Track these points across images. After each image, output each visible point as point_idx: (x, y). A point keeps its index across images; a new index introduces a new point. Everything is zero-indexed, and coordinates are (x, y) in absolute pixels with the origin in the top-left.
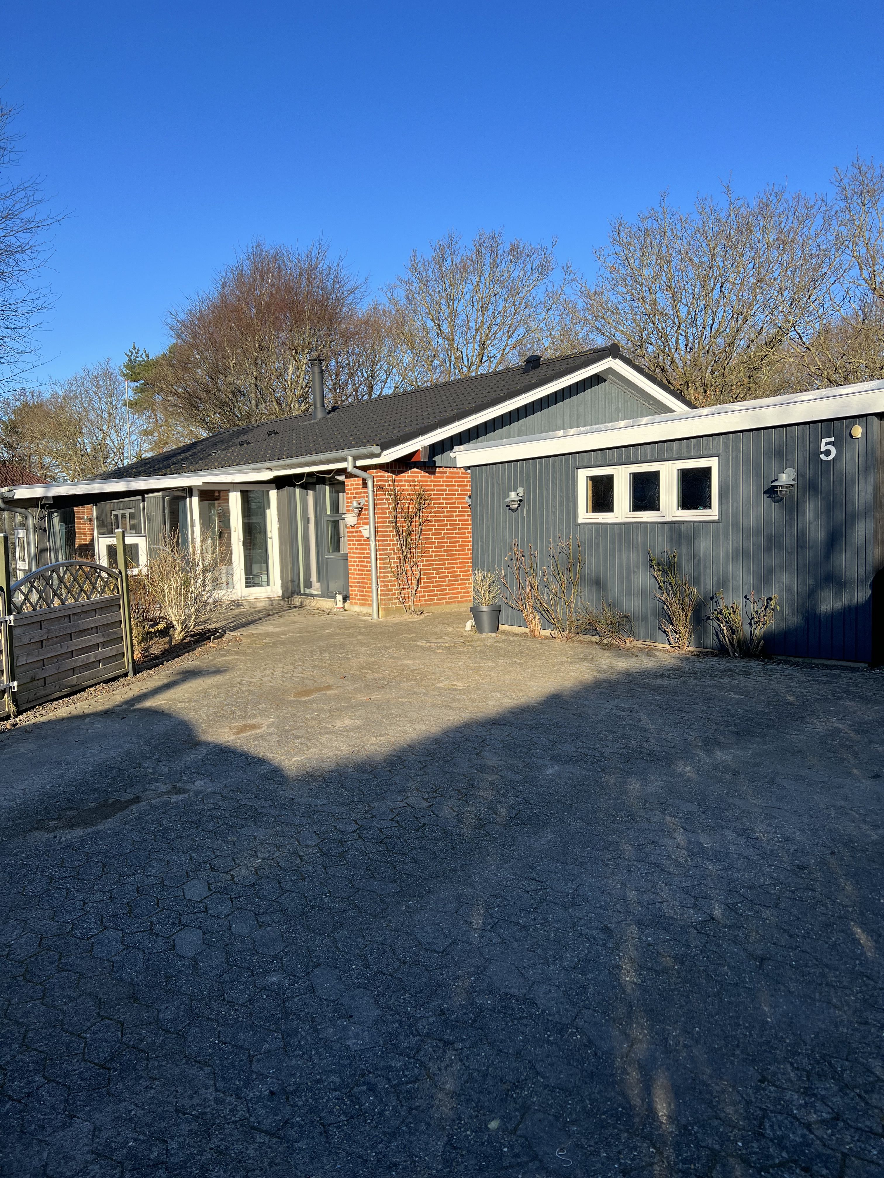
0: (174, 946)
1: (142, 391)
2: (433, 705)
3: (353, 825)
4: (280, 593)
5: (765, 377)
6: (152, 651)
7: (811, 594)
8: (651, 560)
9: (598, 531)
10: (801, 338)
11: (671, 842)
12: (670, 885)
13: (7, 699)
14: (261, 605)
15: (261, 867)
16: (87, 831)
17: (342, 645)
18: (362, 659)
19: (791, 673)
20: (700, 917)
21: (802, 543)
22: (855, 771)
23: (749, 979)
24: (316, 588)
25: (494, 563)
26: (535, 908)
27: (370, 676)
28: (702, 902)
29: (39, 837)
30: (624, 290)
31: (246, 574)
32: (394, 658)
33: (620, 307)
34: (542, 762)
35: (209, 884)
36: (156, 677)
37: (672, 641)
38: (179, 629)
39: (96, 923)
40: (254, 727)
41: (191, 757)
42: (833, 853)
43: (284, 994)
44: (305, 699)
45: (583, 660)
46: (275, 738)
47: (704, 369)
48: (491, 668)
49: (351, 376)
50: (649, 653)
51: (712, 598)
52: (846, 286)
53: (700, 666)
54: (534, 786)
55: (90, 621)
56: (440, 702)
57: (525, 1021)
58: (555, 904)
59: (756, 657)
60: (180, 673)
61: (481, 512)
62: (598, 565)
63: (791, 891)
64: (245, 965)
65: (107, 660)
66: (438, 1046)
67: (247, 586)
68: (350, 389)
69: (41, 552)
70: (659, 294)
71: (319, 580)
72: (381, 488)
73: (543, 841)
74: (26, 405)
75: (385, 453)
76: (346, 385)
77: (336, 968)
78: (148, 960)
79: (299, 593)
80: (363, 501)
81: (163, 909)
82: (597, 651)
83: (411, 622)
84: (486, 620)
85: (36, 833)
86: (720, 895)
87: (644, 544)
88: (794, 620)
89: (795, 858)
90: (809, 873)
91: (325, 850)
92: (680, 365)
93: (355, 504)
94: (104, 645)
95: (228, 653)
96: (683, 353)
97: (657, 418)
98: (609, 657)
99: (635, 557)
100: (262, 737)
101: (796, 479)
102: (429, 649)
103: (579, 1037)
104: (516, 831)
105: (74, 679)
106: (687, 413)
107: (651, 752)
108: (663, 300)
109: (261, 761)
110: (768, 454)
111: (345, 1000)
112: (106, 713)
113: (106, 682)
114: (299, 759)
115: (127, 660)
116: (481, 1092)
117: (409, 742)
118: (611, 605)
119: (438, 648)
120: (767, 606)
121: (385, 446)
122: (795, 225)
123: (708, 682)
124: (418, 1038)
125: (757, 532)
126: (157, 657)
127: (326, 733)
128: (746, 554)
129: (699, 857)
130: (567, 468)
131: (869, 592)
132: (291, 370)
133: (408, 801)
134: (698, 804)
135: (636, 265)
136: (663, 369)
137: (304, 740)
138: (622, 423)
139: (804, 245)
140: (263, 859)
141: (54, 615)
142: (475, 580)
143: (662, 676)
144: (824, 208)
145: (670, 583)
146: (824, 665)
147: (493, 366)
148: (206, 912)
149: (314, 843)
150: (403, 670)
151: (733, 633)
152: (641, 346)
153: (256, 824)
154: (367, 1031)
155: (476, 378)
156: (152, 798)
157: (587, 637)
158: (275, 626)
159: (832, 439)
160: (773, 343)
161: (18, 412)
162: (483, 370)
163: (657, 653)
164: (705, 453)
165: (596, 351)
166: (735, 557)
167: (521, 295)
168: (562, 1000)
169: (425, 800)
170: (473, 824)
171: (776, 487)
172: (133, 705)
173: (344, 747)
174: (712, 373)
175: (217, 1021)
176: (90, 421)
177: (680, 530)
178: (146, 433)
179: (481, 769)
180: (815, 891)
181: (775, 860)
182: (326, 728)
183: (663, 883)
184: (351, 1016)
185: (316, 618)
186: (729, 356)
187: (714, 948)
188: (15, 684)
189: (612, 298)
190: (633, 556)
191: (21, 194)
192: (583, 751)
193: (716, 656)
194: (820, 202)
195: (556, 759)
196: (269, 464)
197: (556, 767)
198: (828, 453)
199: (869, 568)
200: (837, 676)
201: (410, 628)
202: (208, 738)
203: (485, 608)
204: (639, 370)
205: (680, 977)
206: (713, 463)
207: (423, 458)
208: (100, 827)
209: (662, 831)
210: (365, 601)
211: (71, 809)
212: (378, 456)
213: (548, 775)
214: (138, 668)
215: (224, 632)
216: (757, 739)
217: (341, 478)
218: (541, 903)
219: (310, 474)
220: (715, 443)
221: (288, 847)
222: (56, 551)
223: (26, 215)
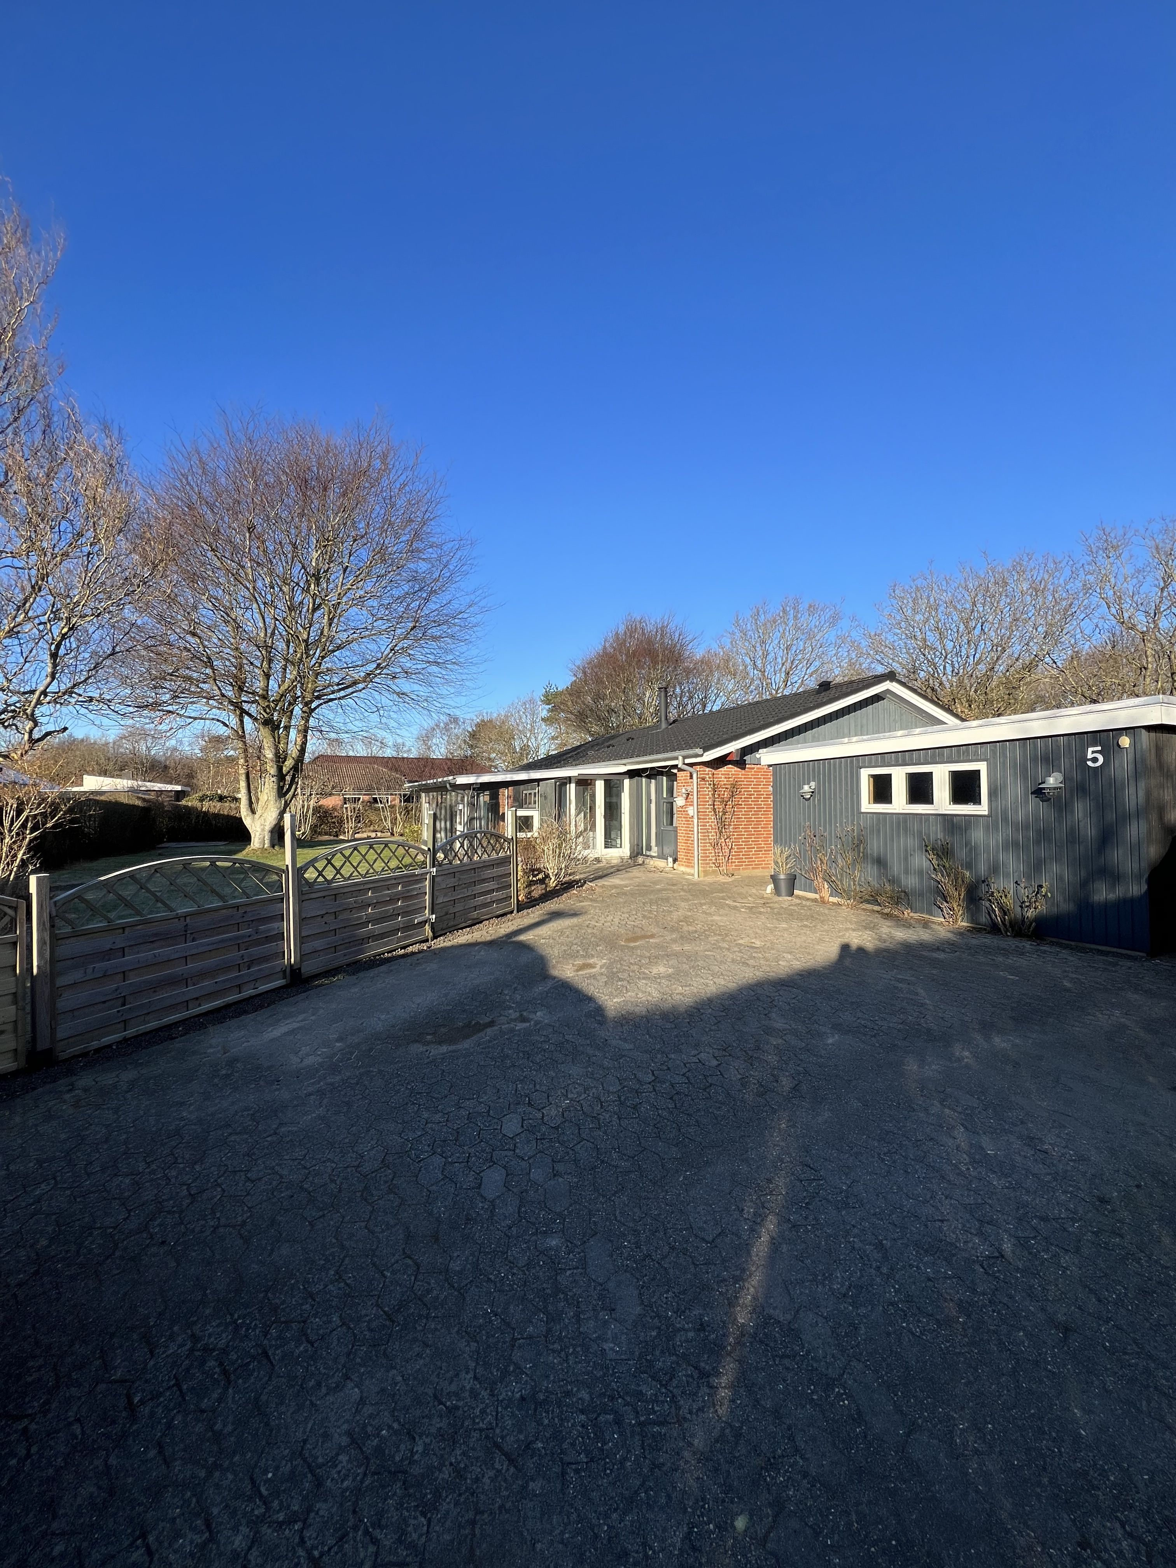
0: (480, 1184)
1: (552, 711)
2: (733, 961)
3: (650, 1075)
4: (629, 854)
5: (1022, 694)
6: (533, 894)
7: (1084, 884)
8: (926, 846)
9: (879, 820)
10: (1055, 663)
11: (950, 1142)
12: (951, 1198)
13: (427, 927)
14: (615, 862)
15: (567, 1109)
16: (451, 1048)
17: (667, 900)
18: (681, 913)
19: (1065, 956)
20: (987, 1250)
21: (1073, 837)
22: (1151, 1079)
23: (1052, 1357)
24: (654, 851)
25: (790, 841)
26: (806, 1204)
27: (685, 928)
28: (989, 1229)
29: (416, 1049)
30: (898, 631)
31: (605, 838)
32: (706, 914)
33: (896, 644)
34: (823, 1029)
35: (523, 1120)
36: (532, 915)
37: (947, 916)
38: (553, 879)
39: (429, 1146)
40: (591, 966)
41: (539, 989)
42: (1138, 1186)
43: (559, 1264)
44: (632, 944)
45: (866, 928)
46: (604, 979)
47: (968, 689)
48: (785, 929)
49: (691, 698)
50: (926, 925)
51: (984, 882)
52: (1095, 621)
53: (974, 942)
54: (814, 1055)
55: (489, 873)
56: (739, 959)
57: (786, 1362)
58: (828, 1201)
59: (1029, 937)
60: (548, 914)
61: (781, 800)
62: (879, 847)
63: (1093, 1233)
64: (533, 1220)
65: (499, 901)
66: (692, 1376)
67: (606, 847)
68: (689, 707)
69: (471, 819)
70: (928, 633)
71: (656, 845)
72: (703, 779)
73: (820, 1119)
74: (483, 721)
75: (706, 754)
76: (687, 705)
77: (610, 1240)
78: (457, 1196)
79: (642, 854)
80: (689, 789)
81: (482, 1141)
82: (878, 919)
83: (724, 883)
84: (783, 886)
85: (416, 1045)
86: (1008, 1223)
87: (920, 832)
88: (1067, 907)
89: (1093, 1187)
90: (1114, 1211)
91: (622, 1098)
92: (948, 685)
93: (684, 791)
94: (498, 890)
95: (585, 899)
96: (950, 677)
97: (929, 729)
98: (889, 927)
99: (912, 842)
100: (594, 977)
101: (1065, 781)
102: (735, 908)
103: (846, 1402)
104: (794, 1104)
105: (475, 914)
106: (956, 725)
107: (929, 1030)
108: (932, 638)
109: (590, 999)
110: (1034, 759)
111: (611, 1285)
112: (491, 943)
113: (497, 917)
114: (619, 1000)
115: (513, 901)
116: (731, 1462)
117: (709, 995)
118: (892, 881)
119: (743, 907)
120: (1038, 893)
121: (706, 749)
122: (1046, 577)
123: (982, 959)
124: (674, 1358)
125: (1026, 827)
126: (536, 900)
127: (644, 978)
128: (1016, 844)
129: (982, 1166)
130: (852, 768)
131: (1145, 887)
132: (648, 695)
133: (699, 1057)
134: (978, 1098)
135: (909, 613)
136: (933, 689)
137: (625, 983)
138: (900, 733)
139: (1055, 591)
140: (571, 1100)
141: (464, 868)
142: (775, 854)
143: (938, 949)
144: (1071, 562)
145: (944, 866)
146: (1099, 950)
147: (795, 689)
148: (514, 1150)
149: (615, 1090)
150: (712, 925)
151: (1005, 914)
152: (914, 672)
153: (573, 1062)
154: (626, 1334)
155: (780, 698)
156: (503, 1024)
157: (869, 906)
158: (622, 879)
159: (1099, 748)
160: (1030, 667)
161: (478, 725)
162: (787, 692)
163: (933, 926)
164: (974, 758)
165: (876, 677)
166: (1006, 847)
167: (817, 638)
168: (829, 1340)
169: (715, 1057)
170: (755, 1091)
171: (1044, 789)
172: (511, 938)
173: (655, 994)
174: (976, 691)
175: (495, 1283)
176: (520, 731)
177: (953, 821)
178: (553, 738)
179: (769, 1031)
180: (1123, 1238)
181: (1070, 1185)
182: (644, 973)
183: (943, 1194)
184: (614, 1310)
185: (652, 875)
186: (989, 678)
187: (1005, 1300)
188: (434, 916)
189: (889, 637)
190: (910, 841)
191: (481, 591)
192: (863, 1022)
193: (988, 933)
194: (1067, 558)
195: (837, 1027)
196: (624, 761)
197: (836, 1036)
198: (1095, 760)
199: (1144, 864)
200: (1115, 965)
201: (723, 888)
202: (555, 972)
203: (782, 877)
204: (914, 691)
205: (966, 1336)
206: (982, 767)
207: (735, 758)
208: (459, 1047)
209: (941, 1126)
210: (689, 864)
211: (444, 1026)
212: (702, 755)
213: (828, 1045)
214: (521, 907)
215: (585, 882)
216: (1036, 1027)
217: (675, 771)
218: (814, 1197)
219: (652, 769)
220: (983, 750)
221: (594, 1090)
222: (480, 819)
223: (482, 604)
